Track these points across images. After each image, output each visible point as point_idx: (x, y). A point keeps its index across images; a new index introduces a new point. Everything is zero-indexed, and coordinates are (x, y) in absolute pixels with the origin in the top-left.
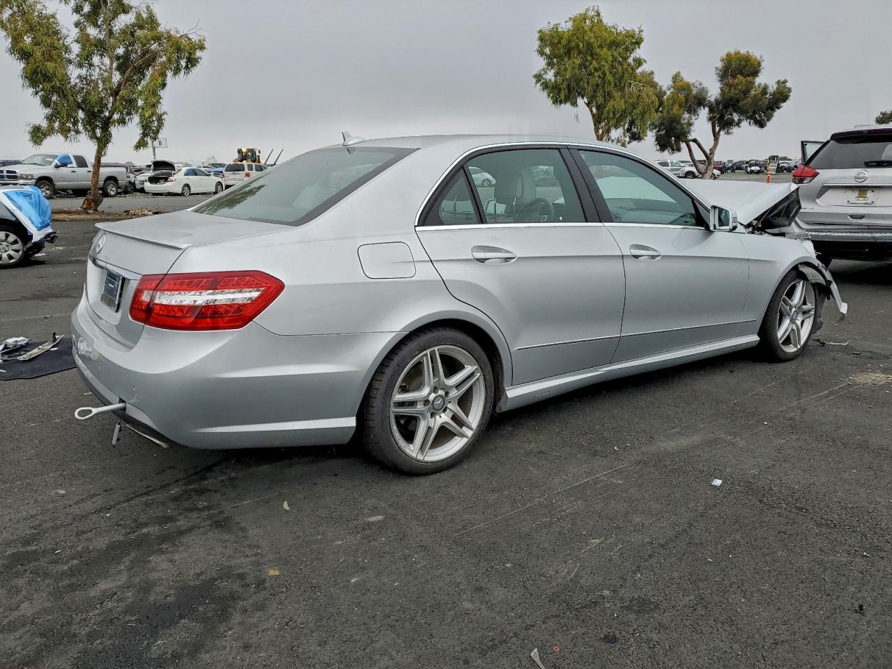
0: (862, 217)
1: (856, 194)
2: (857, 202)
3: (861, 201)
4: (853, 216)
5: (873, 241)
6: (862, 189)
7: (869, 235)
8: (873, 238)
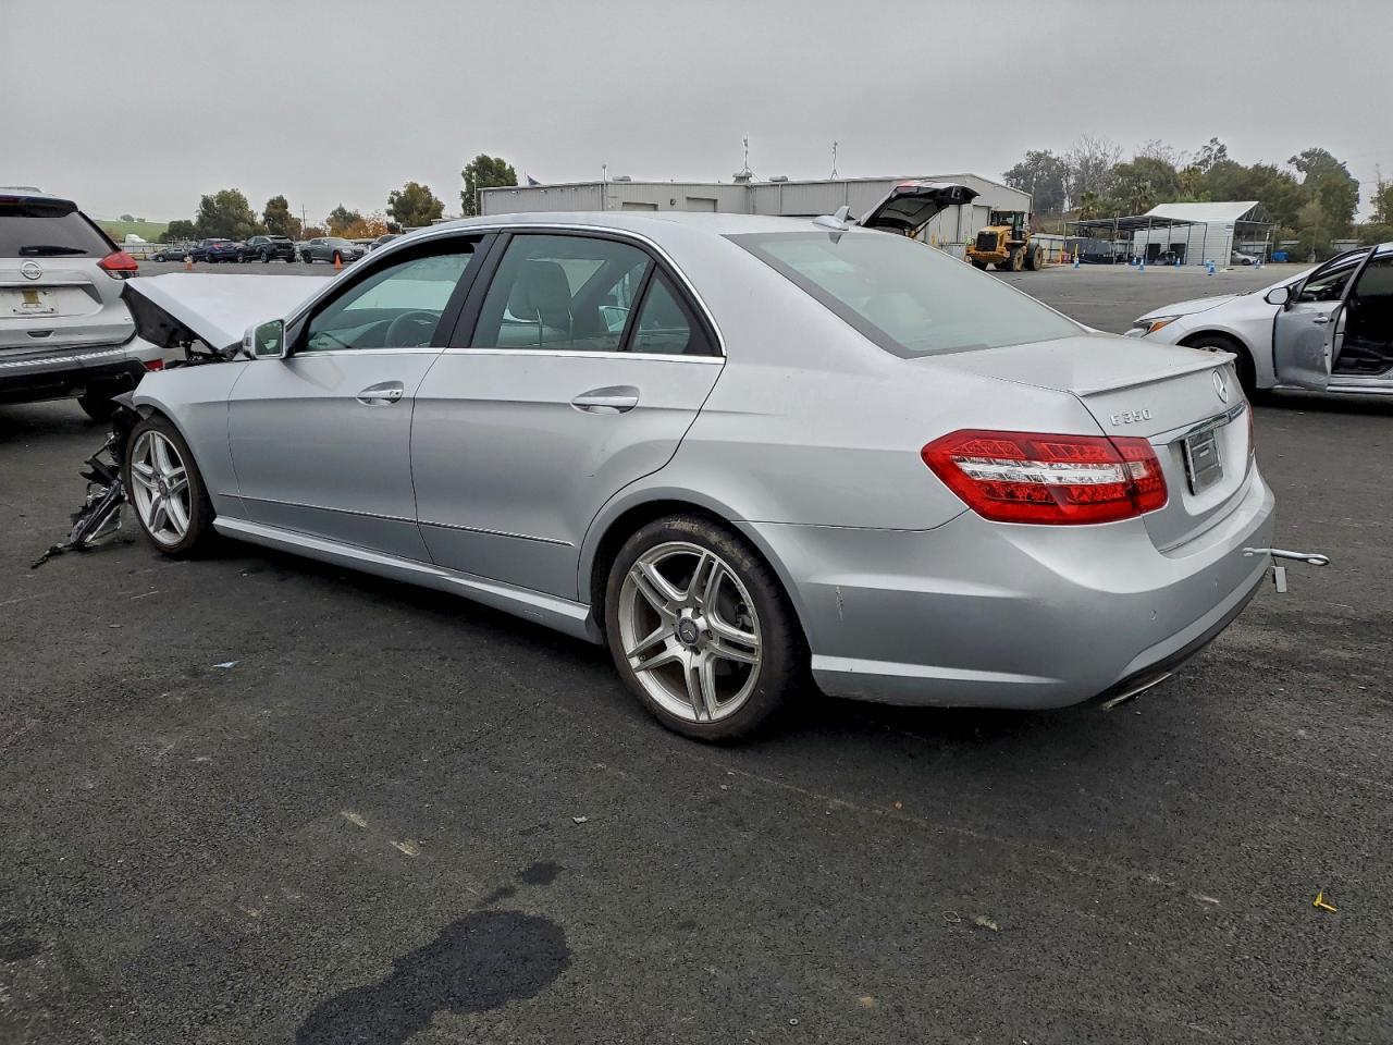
0: (47, 333)
1: (20, 299)
2: (27, 310)
3: (32, 308)
4: (33, 334)
5: (76, 367)
6: (30, 291)
7: (69, 359)
8: (79, 362)
